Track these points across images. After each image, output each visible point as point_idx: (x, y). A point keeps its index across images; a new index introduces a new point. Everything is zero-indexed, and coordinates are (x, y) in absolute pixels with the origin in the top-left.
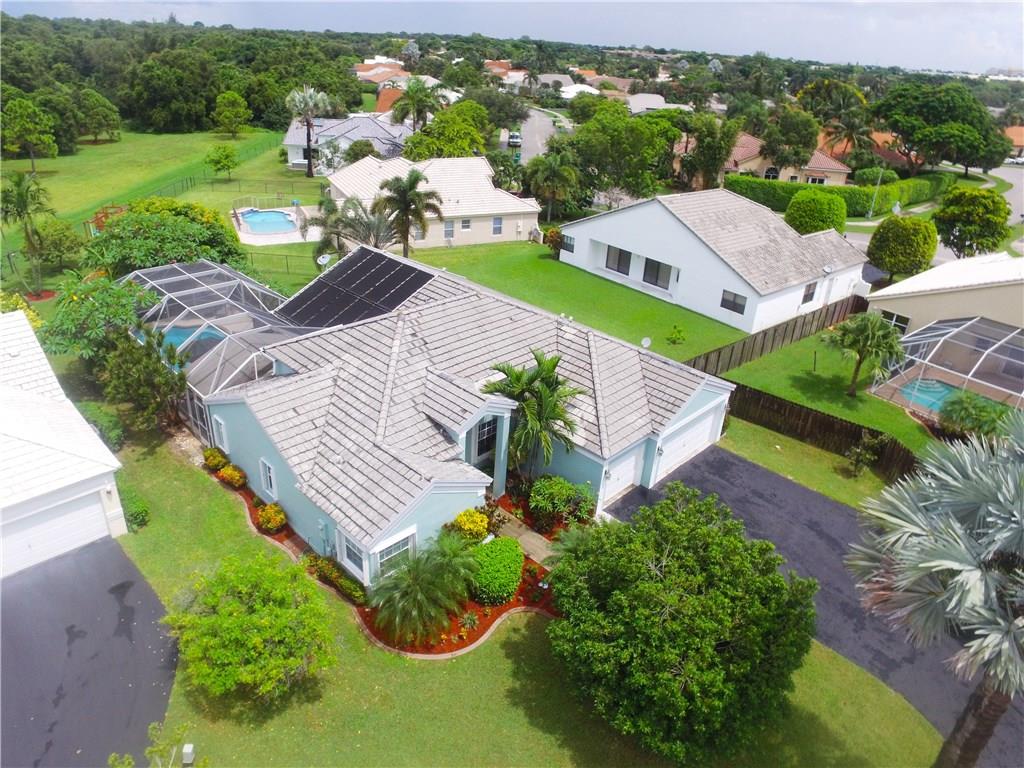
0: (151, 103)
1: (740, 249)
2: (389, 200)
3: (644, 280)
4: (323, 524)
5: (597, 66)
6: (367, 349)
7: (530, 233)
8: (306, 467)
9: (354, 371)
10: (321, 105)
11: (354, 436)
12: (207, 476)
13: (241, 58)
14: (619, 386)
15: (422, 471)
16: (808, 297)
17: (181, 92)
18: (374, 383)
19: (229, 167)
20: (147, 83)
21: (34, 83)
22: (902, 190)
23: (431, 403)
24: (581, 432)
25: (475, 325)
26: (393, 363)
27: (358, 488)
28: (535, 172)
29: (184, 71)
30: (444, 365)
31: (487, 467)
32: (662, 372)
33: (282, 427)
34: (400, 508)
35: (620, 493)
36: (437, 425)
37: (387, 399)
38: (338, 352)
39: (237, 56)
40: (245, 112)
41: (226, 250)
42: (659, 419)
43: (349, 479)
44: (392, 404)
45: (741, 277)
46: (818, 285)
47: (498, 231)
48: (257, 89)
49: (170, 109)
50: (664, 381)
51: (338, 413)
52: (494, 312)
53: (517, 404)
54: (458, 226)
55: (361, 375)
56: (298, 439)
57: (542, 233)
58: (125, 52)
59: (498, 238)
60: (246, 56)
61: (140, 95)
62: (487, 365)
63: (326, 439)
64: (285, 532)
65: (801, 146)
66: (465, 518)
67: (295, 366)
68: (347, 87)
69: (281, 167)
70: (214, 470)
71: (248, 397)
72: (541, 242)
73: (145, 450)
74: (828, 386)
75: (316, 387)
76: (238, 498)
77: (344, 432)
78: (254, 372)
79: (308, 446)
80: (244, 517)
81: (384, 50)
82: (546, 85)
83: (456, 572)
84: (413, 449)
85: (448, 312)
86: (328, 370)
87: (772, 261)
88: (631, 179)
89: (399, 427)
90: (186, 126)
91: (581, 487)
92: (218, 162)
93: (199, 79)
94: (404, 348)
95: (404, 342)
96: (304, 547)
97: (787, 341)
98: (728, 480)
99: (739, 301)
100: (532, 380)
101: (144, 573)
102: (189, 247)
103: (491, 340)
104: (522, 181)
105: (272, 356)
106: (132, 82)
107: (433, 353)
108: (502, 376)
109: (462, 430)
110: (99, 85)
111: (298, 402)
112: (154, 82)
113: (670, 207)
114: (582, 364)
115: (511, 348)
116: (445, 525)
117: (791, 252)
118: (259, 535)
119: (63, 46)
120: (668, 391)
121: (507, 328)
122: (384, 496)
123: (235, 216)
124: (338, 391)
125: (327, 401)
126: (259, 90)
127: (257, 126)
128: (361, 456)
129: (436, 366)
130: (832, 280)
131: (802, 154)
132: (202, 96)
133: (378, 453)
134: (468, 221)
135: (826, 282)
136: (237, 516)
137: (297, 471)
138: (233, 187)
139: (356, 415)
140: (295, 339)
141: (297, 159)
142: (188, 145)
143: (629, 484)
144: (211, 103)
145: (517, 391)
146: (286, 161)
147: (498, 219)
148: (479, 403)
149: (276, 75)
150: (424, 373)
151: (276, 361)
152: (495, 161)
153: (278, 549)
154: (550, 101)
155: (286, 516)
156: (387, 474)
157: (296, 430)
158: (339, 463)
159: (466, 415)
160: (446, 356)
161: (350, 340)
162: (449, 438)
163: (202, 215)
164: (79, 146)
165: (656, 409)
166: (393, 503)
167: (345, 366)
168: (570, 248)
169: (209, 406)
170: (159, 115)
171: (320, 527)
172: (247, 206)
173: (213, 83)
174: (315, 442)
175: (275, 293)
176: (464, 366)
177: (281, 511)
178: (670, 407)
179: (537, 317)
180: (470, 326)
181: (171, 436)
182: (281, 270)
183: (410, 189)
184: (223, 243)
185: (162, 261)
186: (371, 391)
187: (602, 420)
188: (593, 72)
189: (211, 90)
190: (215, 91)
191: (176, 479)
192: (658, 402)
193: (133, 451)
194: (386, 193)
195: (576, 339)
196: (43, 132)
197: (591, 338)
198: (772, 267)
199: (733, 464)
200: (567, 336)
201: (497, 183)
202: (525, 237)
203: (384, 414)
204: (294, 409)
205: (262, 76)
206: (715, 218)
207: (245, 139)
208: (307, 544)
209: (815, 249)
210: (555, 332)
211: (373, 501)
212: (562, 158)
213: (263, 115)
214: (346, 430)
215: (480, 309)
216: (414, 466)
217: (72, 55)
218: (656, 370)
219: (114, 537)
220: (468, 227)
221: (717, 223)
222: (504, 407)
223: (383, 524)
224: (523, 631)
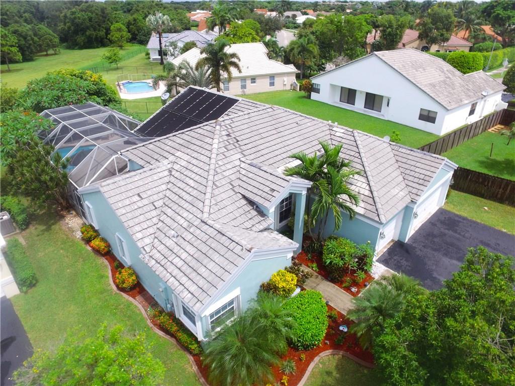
0: (76, 32)
1: (429, 82)
2: (206, 59)
3: (365, 108)
4: (164, 287)
5: (313, 8)
6: (194, 147)
7: (291, 85)
8: (147, 241)
9: (184, 163)
10: (166, 22)
11: (185, 214)
12: (84, 246)
13: (125, 10)
14: (381, 168)
15: (243, 243)
16: (472, 112)
17: (92, 26)
18: (200, 172)
19: (117, 61)
20: (73, 21)
21: (9, 21)
22: (504, 54)
23: (245, 186)
24: (362, 204)
25: (272, 128)
26: (214, 156)
27: (190, 258)
28: (292, 49)
29: (92, 13)
30: (252, 156)
31: (288, 231)
32: (410, 157)
33: (128, 209)
34: (227, 277)
35: (385, 247)
36: (251, 203)
37: (210, 183)
38: (172, 151)
39: (123, 9)
40: (126, 34)
41: (107, 98)
42: (414, 191)
43: (183, 251)
44: (214, 187)
45: (434, 99)
46: (478, 104)
47: (272, 84)
48: (133, 22)
49: (86, 35)
50: (413, 163)
51: (173, 197)
52: (284, 119)
53: (312, 183)
54: (248, 82)
55: (190, 167)
56: (142, 218)
57: (299, 85)
58: (61, 7)
59: (272, 89)
60: (128, 8)
61: (69, 28)
62: (284, 156)
63: (163, 217)
64: (138, 289)
65: (444, 30)
66: (278, 278)
67: (141, 163)
68: (182, 20)
69: (146, 61)
70: (88, 241)
71: (102, 187)
72: (298, 90)
73: (44, 227)
74: (504, 165)
75: (155, 177)
76: (105, 261)
77: (177, 211)
78: (115, 170)
79: (149, 223)
80: (108, 277)
81: (201, 7)
82: (288, 17)
83: (277, 331)
84: (233, 223)
85: (252, 119)
86: (165, 164)
87: (450, 89)
88: (349, 51)
89: (221, 205)
90: (96, 44)
91: (364, 246)
92: (110, 58)
93: (101, 18)
94: (222, 145)
95: (221, 140)
96: (151, 301)
97: (466, 139)
98: (459, 234)
99: (431, 115)
100: (321, 165)
101: (26, 328)
102: (80, 94)
103: (285, 138)
104: (284, 56)
105: (126, 157)
106: (65, 21)
107: (244, 148)
108: (298, 162)
109: (271, 207)
110: (49, 26)
111: (142, 189)
112: (77, 21)
113: (383, 58)
114: (353, 153)
115: (300, 143)
116: (263, 285)
117: (460, 83)
118: (118, 292)
119: (29, 5)
120: (417, 170)
121: (295, 130)
122: (211, 265)
123: (119, 85)
124: (173, 179)
125: (164, 187)
126: (134, 23)
127: (134, 43)
128: (191, 230)
129: (246, 157)
130: (485, 101)
131: (445, 35)
132: (103, 27)
133: (205, 227)
134: (254, 79)
135: (483, 102)
136: (102, 277)
137: (140, 244)
138: (119, 72)
139: (186, 197)
140: (142, 144)
141: (155, 56)
142: (96, 54)
143: (390, 240)
144: (108, 31)
145: (312, 173)
146: (149, 58)
147: (272, 77)
148: (284, 184)
149: (143, 15)
150: (238, 163)
151: (129, 160)
152: (268, 45)
153: (131, 303)
154: (291, 25)
155: (137, 277)
156: (213, 246)
157: (140, 211)
158: (174, 237)
159: (275, 194)
160: (254, 150)
161: (182, 142)
162: (261, 212)
163: (91, 77)
164: (37, 58)
165: (411, 184)
166: (219, 272)
167: (178, 160)
168: (317, 91)
169: (82, 195)
170: (80, 39)
171: (161, 290)
172: (125, 80)
173: (108, 20)
174: (155, 220)
175: (136, 121)
176: (267, 157)
177: (135, 273)
178: (421, 182)
179: (315, 122)
180: (269, 128)
181: (63, 217)
182: (143, 111)
183: (220, 52)
184: (106, 95)
185: (63, 104)
186: (197, 178)
187: (375, 194)
188: (312, 11)
189: (108, 24)
190: (110, 25)
191: (62, 249)
192: (411, 178)
193: (36, 229)
194: (204, 55)
195: (345, 136)
196: (12, 46)
197: (356, 134)
198: (451, 93)
199: (459, 222)
200: (337, 134)
201: (270, 57)
202: (288, 87)
203: (208, 195)
204: (139, 195)
205: (135, 16)
206: (410, 64)
207: (128, 49)
208: (153, 298)
209: (473, 82)
210: (328, 132)
211: (202, 270)
212: (308, 40)
213: (137, 37)
214: (178, 209)
215: (274, 117)
216: (236, 239)
217: (34, 10)
218: (405, 156)
219: (8, 297)
220: (255, 82)
221: (412, 67)
222: (301, 186)
223: (212, 291)
224: (334, 373)
